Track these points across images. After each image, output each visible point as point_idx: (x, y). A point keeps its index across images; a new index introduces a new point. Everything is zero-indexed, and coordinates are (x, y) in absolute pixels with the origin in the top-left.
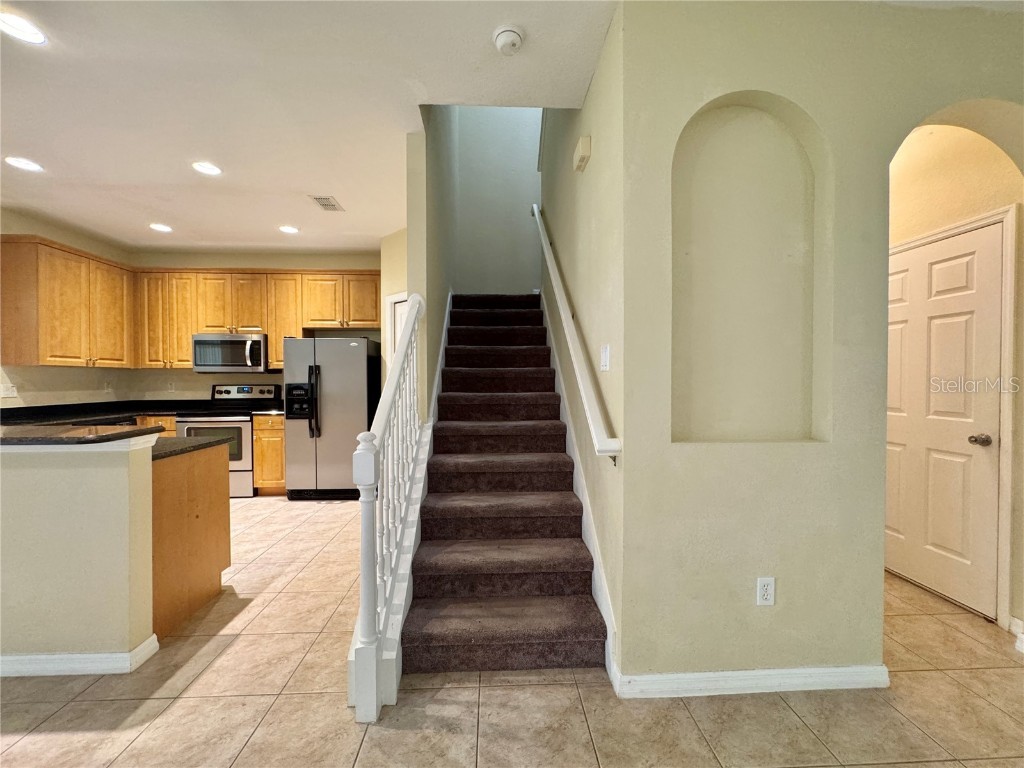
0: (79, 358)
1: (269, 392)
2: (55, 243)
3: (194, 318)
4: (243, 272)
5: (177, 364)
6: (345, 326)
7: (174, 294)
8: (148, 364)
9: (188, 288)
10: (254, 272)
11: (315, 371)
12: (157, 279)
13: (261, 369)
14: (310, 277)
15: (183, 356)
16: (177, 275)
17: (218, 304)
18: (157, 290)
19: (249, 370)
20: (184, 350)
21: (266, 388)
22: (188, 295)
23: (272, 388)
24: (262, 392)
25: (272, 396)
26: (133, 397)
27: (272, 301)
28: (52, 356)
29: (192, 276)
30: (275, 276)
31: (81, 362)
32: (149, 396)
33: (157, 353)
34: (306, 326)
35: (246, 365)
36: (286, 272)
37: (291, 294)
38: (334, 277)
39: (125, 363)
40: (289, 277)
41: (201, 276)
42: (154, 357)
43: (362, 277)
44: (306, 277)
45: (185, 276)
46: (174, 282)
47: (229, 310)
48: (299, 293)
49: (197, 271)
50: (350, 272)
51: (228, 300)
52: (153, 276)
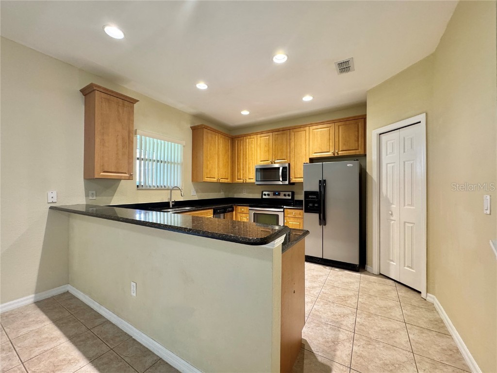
0: (215, 178)
1: (289, 195)
2: (208, 127)
3: (256, 158)
4: (278, 130)
5: (248, 181)
6: (336, 155)
7: (248, 147)
8: (237, 181)
9: (253, 142)
10: (284, 130)
11: (323, 183)
12: (241, 140)
13: (287, 182)
14: (314, 127)
15: (251, 176)
16: (249, 137)
17: (266, 149)
18: (241, 145)
19: (281, 183)
20: (251, 173)
21: (287, 193)
22: (253, 146)
23: (290, 193)
24: (285, 195)
25: (290, 198)
26: (230, 196)
27: (292, 144)
28: (207, 177)
29: (255, 136)
30: (294, 130)
31: (215, 180)
32: (236, 196)
33: (240, 175)
34: (311, 157)
35: (280, 181)
36: (300, 127)
37: (303, 139)
38: (329, 125)
39: (229, 181)
40: (302, 129)
41: (259, 136)
42: (239, 178)
43: (348, 122)
44: (311, 128)
45: (252, 137)
46: (248, 141)
47: (271, 151)
48: (307, 138)
49: (257, 134)
50: (340, 121)
51: (271, 147)
52: (239, 139)
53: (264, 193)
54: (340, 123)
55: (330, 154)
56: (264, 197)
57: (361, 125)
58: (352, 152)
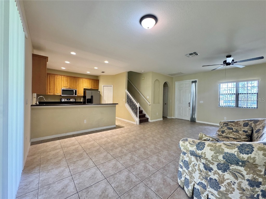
1: (74, 100)
5: (56, 94)
6: (92, 89)
7: (56, 80)
8: (49, 94)
9: (59, 79)
10: (74, 77)
11: (92, 97)
13: (76, 96)
14: (85, 79)
16: (57, 76)
17: (66, 82)
18: (52, 78)
19: (74, 96)
20: (58, 91)
24: (72, 100)
27: (78, 83)
29: (61, 76)
30: (79, 78)
34: (84, 88)
37: (82, 82)
40: (81, 79)
42: (50, 92)
45: (59, 76)
46: (56, 77)
47: (69, 84)
50: (93, 79)
51: (69, 82)
52: (51, 75)
53: (62, 99)
54: (93, 80)
55: (90, 88)
56: (62, 101)
57: (97, 82)
58: (95, 89)
